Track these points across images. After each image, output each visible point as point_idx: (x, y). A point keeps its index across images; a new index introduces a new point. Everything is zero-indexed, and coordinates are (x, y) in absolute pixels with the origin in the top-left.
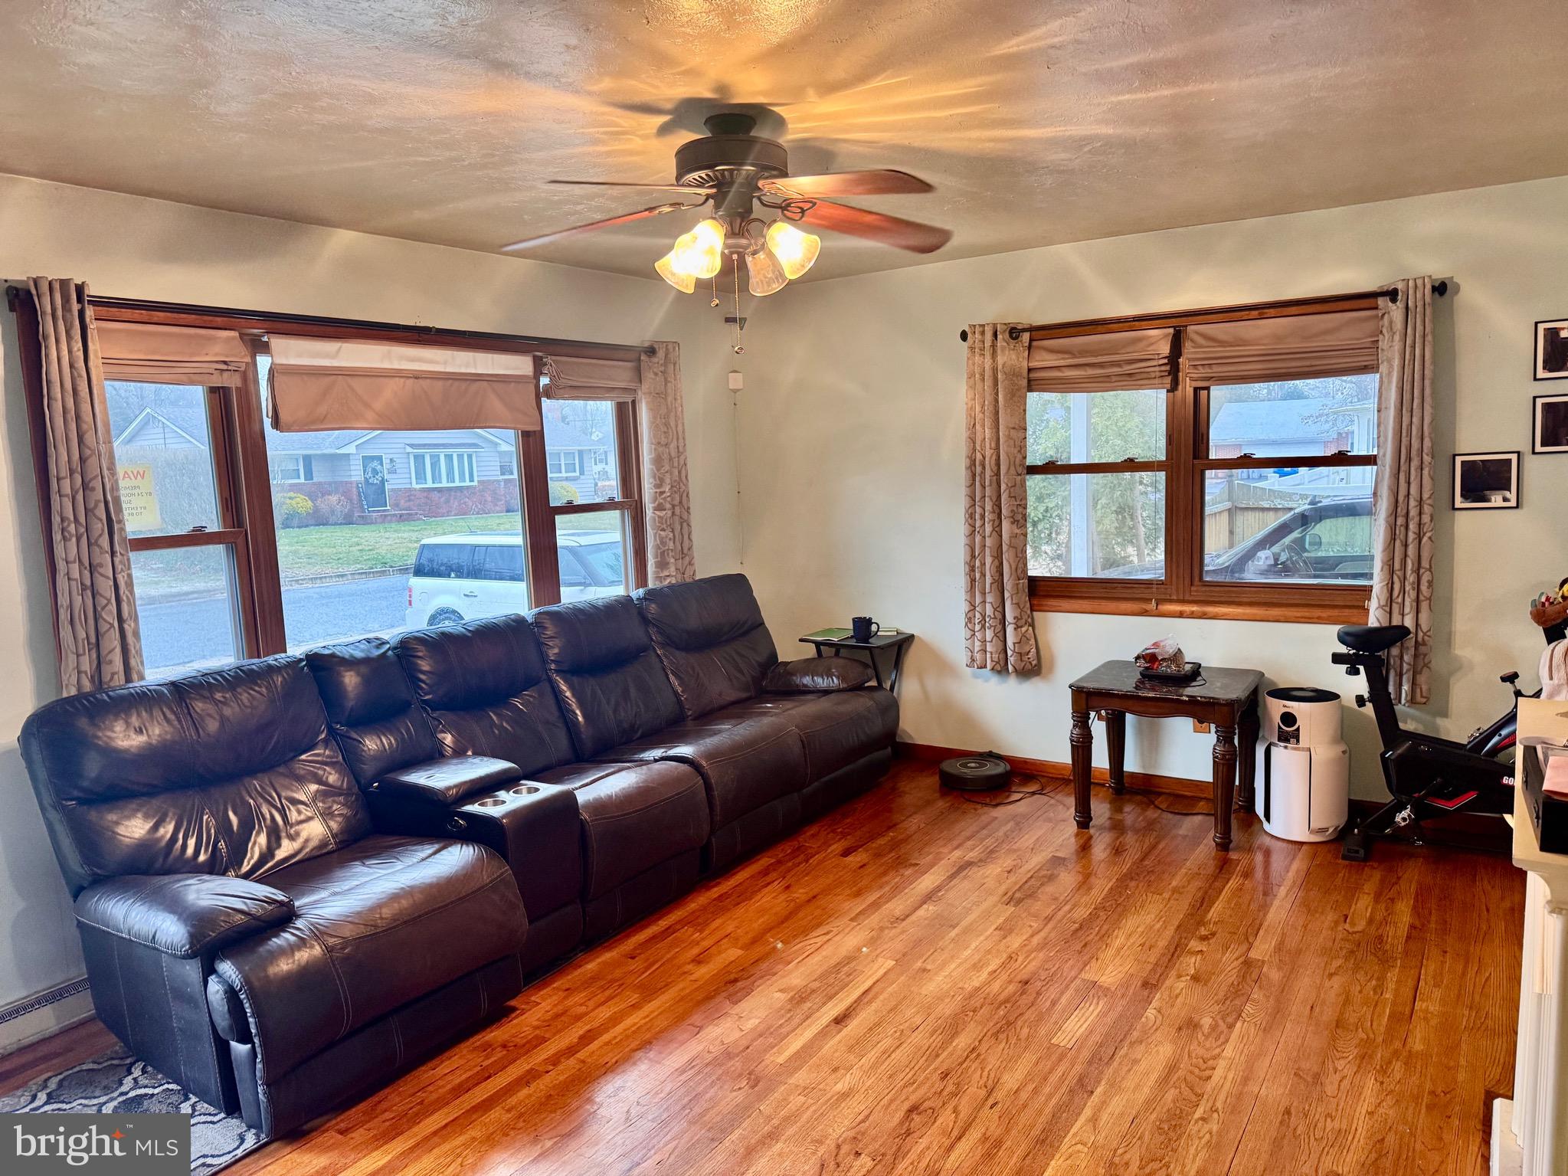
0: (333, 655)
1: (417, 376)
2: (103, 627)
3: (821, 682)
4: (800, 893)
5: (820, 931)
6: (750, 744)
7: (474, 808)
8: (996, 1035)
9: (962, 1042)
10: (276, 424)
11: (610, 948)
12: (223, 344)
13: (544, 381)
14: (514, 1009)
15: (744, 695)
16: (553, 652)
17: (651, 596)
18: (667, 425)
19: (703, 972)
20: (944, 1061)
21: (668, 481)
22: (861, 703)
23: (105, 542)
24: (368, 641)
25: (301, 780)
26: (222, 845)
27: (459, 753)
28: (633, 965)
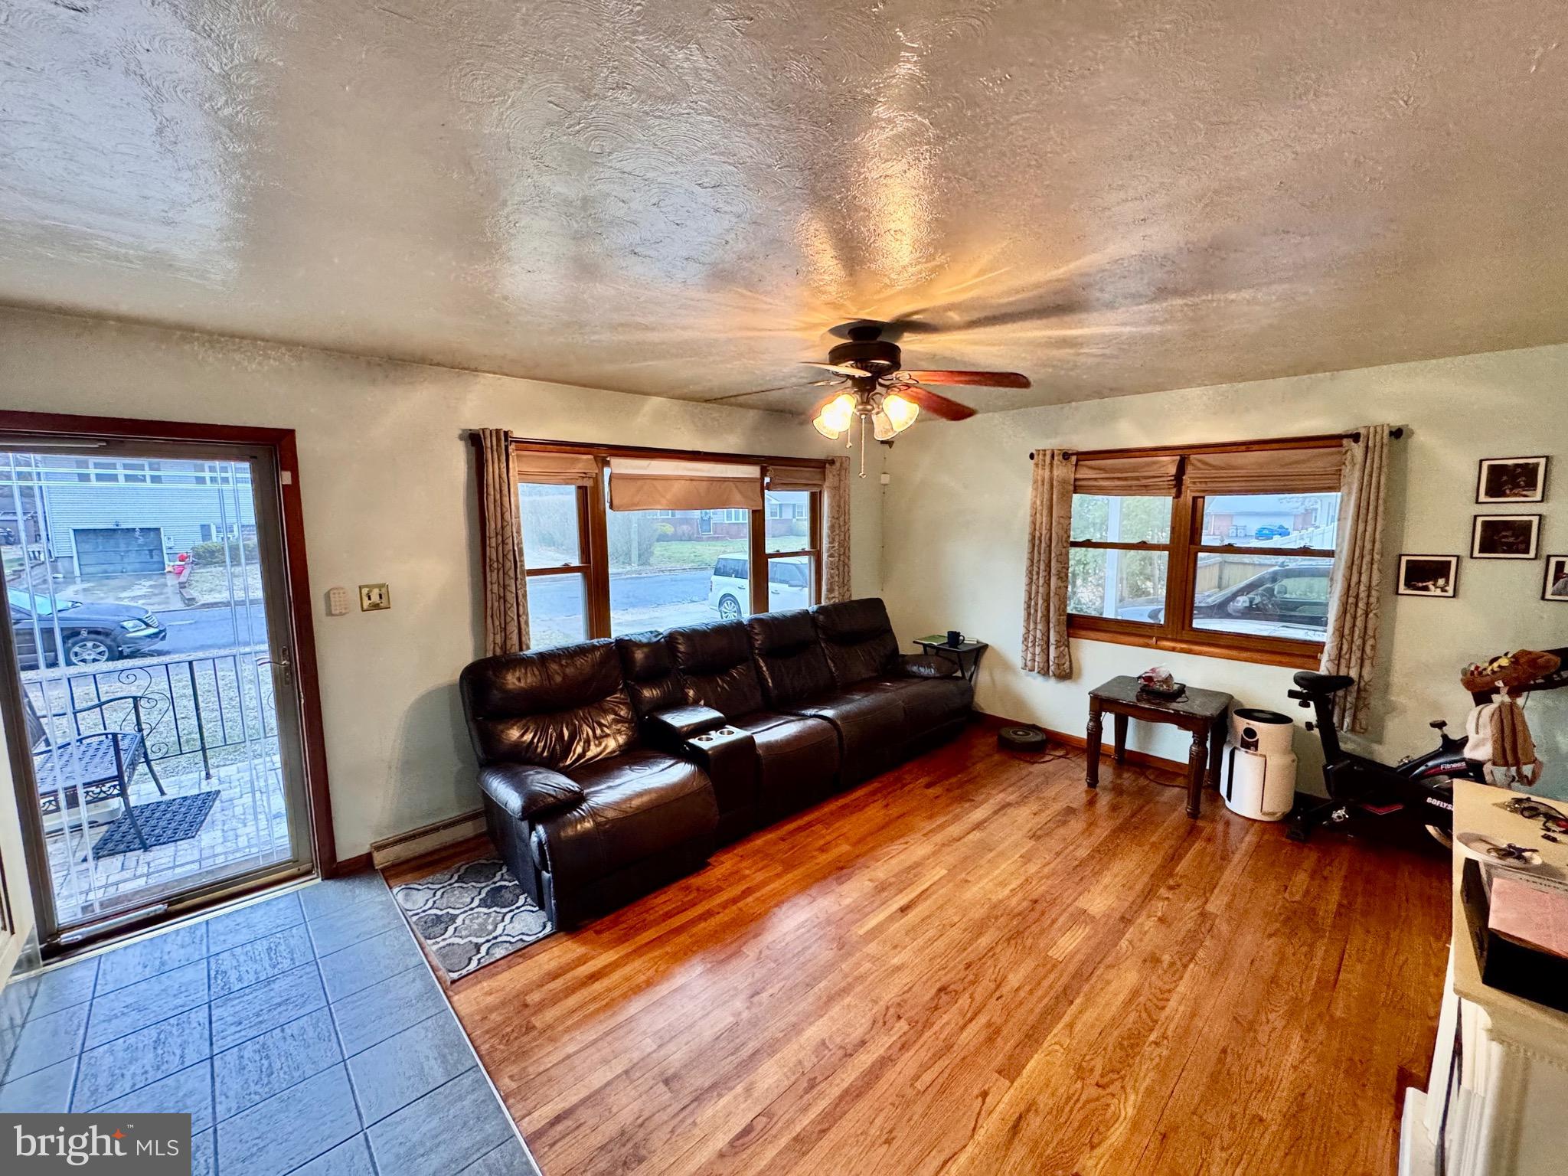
0: (630, 640)
1: (692, 479)
2: (508, 619)
3: (924, 671)
4: (894, 811)
5: (902, 841)
6: (871, 711)
7: (694, 741)
8: (1009, 940)
9: (984, 941)
10: (611, 507)
11: (770, 832)
12: (585, 463)
13: (767, 480)
14: (709, 864)
15: (875, 674)
16: (757, 644)
17: (822, 610)
18: (839, 506)
19: (824, 858)
20: (970, 955)
21: (837, 539)
22: (949, 687)
23: (512, 573)
24: (651, 632)
25: (606, 712)
26: (558, 747)
27: (695, 703)
28: (783, 846)
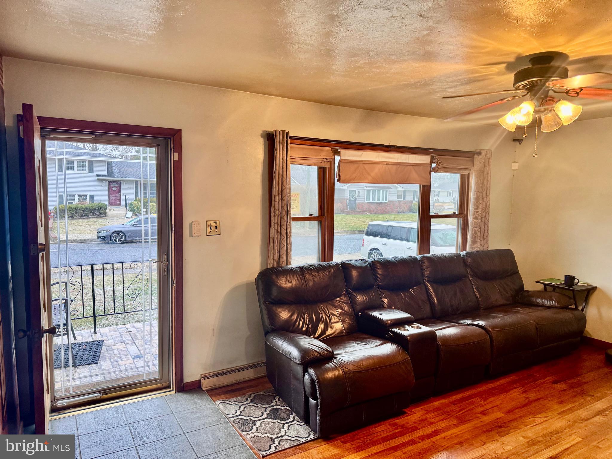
0: (350, 264)
1: (387, 164)
2: (282, 246)
3: (546, 302)
4: (532, 396)
6: (513, 325)
7: (396, 330)
10: (339, 180)
12: (326, 151)
13: (434, 165)
14: (406, 413)
15: (508, 302)
16: (427, 273)
17: (469, 255)
18: (483, 184)
19: (486, 419)
21: (480, 207)
23: (285, 218)
24: (361, 260)
25: (336, 307)
26: (310, 326)
27: (390, 307)
28: (455, 408)
